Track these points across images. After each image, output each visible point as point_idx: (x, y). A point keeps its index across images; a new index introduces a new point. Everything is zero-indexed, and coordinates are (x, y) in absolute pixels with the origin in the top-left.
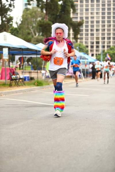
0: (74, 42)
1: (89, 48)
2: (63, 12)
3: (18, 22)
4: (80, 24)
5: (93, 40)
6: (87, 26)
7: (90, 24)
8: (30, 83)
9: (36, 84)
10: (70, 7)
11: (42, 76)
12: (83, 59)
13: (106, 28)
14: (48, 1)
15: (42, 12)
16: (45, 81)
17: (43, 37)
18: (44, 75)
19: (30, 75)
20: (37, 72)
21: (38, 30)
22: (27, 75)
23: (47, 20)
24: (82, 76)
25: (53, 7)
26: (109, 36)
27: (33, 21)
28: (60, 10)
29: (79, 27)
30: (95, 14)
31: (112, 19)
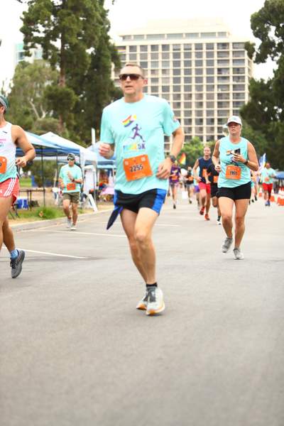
2: (96, 70)
3: (4, 90)
8: (29, 212)
9: (40, 214)
10: (110, 60)
11: (54, 199)
13: (182, 100)
14: (65, 48)
15: (54, 69)
16: (59, 208)
17: (56, 120)
18: (58, 196)
19: (29, 197)
20: (44, 191)
21: (46, 107)
22: (23, 197)
23: (64, 86)
25: (75, 60)
26: (188, 118)
27: (36, 88)
28: (89, 66)
30: (160, 72)
31: (193, 83)
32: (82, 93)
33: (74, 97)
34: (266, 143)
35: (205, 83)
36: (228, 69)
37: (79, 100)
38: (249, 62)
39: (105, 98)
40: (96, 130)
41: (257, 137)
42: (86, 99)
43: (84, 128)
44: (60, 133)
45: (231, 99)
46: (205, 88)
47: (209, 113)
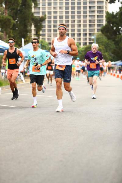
2: (24, 7)
4: (43, 19)
6: (49, 22)
7: (52, 19)
10: (32, 1)
11: (1, 76)
13: (70, 23)
15: (1, 6)
16: (5, 81)
17: (2, 33)
18: (4, 74)
23: (7, 15)
25: (13, 1)
26: (73, 33)
28: (20, 4)
29: (41, 22)
30: (58, 8)
31: (76, 14)
32: (16, 19)
34: (115, 46)
35: (82, 14)
36: (95, 6)
37: (15, 23)
38: (106, 3)
39: (29, 22)
40: (24, 39)
41: (110, 43)
43: (18, 38)
44: (5, 40)
45: (96, 23)
46: (82, 17)
47: (84, 30)
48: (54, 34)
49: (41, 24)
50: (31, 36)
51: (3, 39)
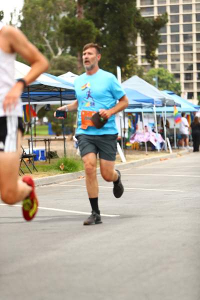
0: (145, 66)
1: (182, 80)
4: (160, 24)
5: (192, 59)
6: (175, 29)
7: (181, 22)
8: (47, 165)
9: (60, 167)
11: (75, 149)
12: (168, 106)
17: (74, 58)
19: (47, 147)
20: (64, 140)
21: (63, 42)
22: (40, 147)
23: (83, 17)
24: (168, 146)
27: (50, 21)
29: (156, 31)
32: (103, 26)
33: (95, 30)
37: (101, 34)
39: (130, 31)
40: (121, 68)
42: (108, 32)
43: (107, 66)
44: (80, 72)
48: (184, 54)
49: (157, 34)
50: (136, 62)
51: (75, 69)
